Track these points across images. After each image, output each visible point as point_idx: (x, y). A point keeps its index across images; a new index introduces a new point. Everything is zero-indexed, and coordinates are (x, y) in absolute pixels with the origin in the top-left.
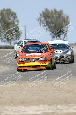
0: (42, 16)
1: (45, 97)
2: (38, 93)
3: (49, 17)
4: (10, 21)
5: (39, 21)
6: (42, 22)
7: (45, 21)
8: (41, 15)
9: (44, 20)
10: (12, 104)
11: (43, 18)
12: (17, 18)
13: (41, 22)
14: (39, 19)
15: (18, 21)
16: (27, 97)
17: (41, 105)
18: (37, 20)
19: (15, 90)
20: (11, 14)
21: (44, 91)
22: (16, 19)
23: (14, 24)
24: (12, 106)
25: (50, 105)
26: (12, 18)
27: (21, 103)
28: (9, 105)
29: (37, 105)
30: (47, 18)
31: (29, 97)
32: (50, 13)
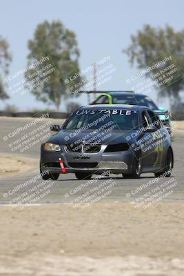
0: (136, 42)
1: (143, 236)
2: (126, 228)
3: (153, 46)
4: (60, 52)
5: (128, 54)
6: (136, 58)
7: (143, 56)
8: (133, 39)
9: (141, 53)
10: (62, 251)
11: (139, 49)
12: (76, 44)
13: (133, 58)
14: (129, 49)
15: (77, 53)
16: (100, 236)
17: (133, 257)
18: (123, 51)
19: (70, 218)
20: (61, 36)
21: (140, 223)
22: (74, 47)
23: (68, 58)
24: (62, 255)
25: (153, 257)
26: (63, 45)
27: (85, 248)
28: (55, 252)
29: (124, 255)
30: (149, 47)
31: (103, 236)
32: (157, 37)
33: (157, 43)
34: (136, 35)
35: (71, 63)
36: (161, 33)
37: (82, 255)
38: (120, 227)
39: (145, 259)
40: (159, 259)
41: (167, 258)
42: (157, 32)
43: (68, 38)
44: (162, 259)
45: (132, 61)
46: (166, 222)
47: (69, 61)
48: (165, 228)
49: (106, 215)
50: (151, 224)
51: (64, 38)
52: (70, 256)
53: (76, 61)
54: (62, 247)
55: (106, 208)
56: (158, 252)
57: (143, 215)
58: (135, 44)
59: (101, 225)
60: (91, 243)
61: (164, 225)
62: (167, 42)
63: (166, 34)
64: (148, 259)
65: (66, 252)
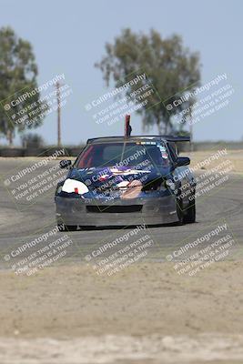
0: (113, 53)
1: (124, 309)
2: (101, 299)
4: (11, 69)
5: (102, 69)
6: (112, 74)
7: (123, 71)
8: (109, 50)
9: (120, 67)
10: (17, 332)
11: (116, 61)
12: (33, 59)
13: (108, 73)
14: (103, 62)
15: (35, 71)
16: (66, 311)
17: (110, 337)
18: (96, 65)
19: (26, 289)
20: (13, 48)
21: (120, 291)
22: (30, 62)
23: (22, 78)
24: (16, 337)
25: (137, 336)
26: (15, 59)
27: (46, 328)
28: (7, 334)
29: (98, 335)
30: (128, 58)
31: (71, 310)
32: (139, 46)
33: (140, 54)
35: (26, 83)
36: (145, 41)
39: (126, 339)
41: (155, 336)
42: (139, 40)
43: (22, 50)
44: (149, 338)
45: (107, 78)
46: (155, 289)
47: (23, 82)
48: (152, 297)
49: (75, 282)
50: (134, 292)
51: (16, 50)
52: (27, 339)
53: (34, 80)
54: (16, 327)
55: (74, 273)
56: (144, 328)
57: (124, 281)
58: (110, 56)
59: (69, 296)
60: (55, 320)
61: (151, 293)
62: (153, 53)
63: (150, 42)
65: (22, 333)
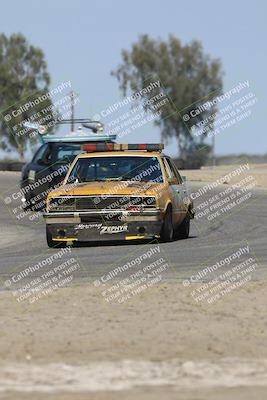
0: (130, 60)
1: (142, 332)
2: (117, 321)
3: (152, 66)
5: (119, 78)
6: (129, 83)
7: (140, 79)
8: (126, 59)
9: (137, 76)
10: (28, 357)
11: (133, 69)
12: (45, 67)
13: (125, 83)
14: (119, 71)
15: (47, 79)
16: (81, 334)
17: (127, 362)
18: (112, 74)
19: (39, 311)
20: (25, 55)
21: (138, 313)
22: (42, 70)
23: (34, 87)
24: (28, 362)
25: (156, 361)
26: (26, 68)
27: (60, 352)
28: (19, 359)
29: (115, 360)
30: (146, 66)
31: (85, 334)
32: (157, 53)
33: (158, 61)
34: (130, 50)
35: (38, 92)
36: (163, 48)
37: (57, 362)
38: (110, 321)
39: (145, 364)
40: (164, 363)
41: (175, 361)
42: (157, 47)
43: (34, 57)
44: (170, 362)
45: (124, 88)
46: (175, 311)
47: (35, 91)
48: (172, 320)
49: (91, 304)
50: (153, 315)
51: (27, 58)
52: (40, 364)
54: (28, 352)
55: (90, 294)
56: (164, 353)
57: (142, 303)
58: (128, 64)
59: (84, 318)
60: (69, 343)
61: (171, 315)
62: (172, 60)
63: (169, 49)
64: (150, 363)
65: (35, 358)
